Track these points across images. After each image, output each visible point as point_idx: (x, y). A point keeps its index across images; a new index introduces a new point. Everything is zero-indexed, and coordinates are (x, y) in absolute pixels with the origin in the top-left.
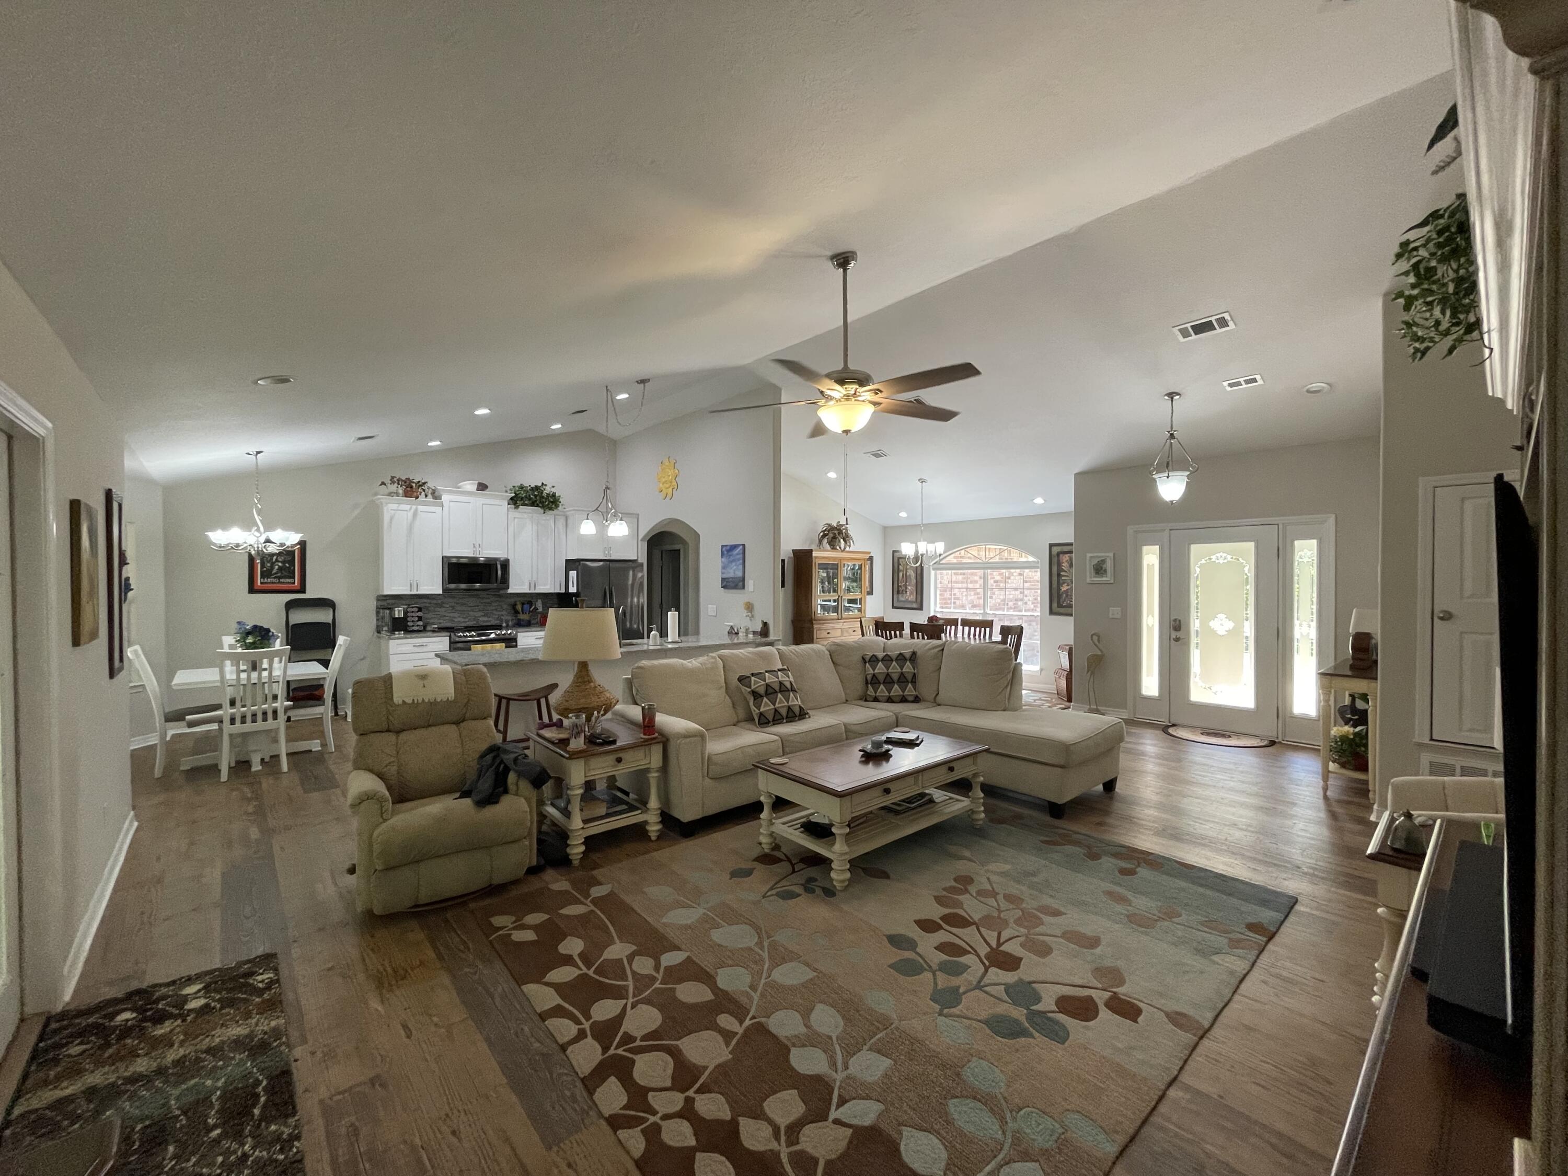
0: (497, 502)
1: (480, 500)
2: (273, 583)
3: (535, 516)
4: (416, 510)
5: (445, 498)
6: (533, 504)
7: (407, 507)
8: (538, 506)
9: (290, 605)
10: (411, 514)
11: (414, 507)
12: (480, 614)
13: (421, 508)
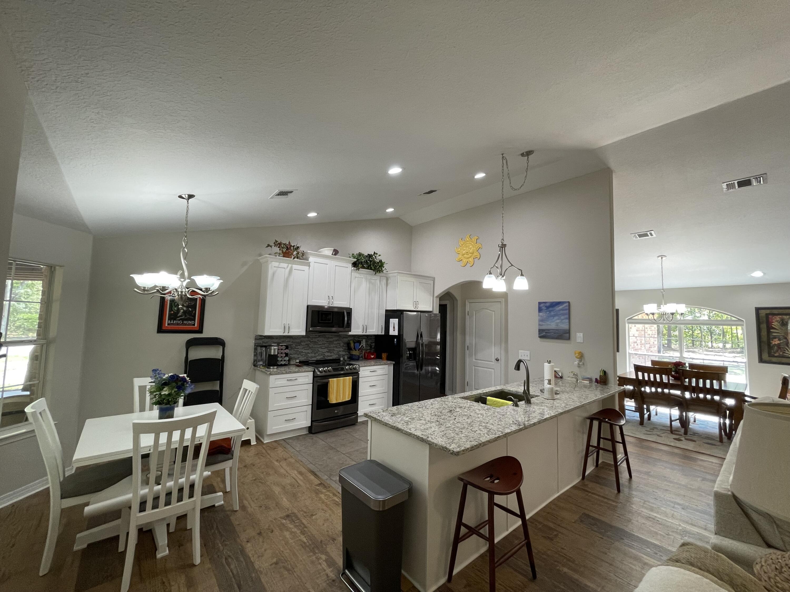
0: (345, 265)
1: (333, 263)
2: (178, 324)
3: (369, 277)
4: (292, 267)
5: (311, 259)
6: (369, 268)
7: (285, 265)
8: (371, 269)
9: (190, 344)
10: (287, 270)
11: (290, 265)
12: (326, 350)
13: (295, 266)
